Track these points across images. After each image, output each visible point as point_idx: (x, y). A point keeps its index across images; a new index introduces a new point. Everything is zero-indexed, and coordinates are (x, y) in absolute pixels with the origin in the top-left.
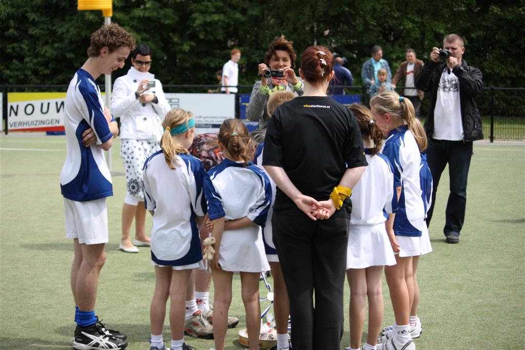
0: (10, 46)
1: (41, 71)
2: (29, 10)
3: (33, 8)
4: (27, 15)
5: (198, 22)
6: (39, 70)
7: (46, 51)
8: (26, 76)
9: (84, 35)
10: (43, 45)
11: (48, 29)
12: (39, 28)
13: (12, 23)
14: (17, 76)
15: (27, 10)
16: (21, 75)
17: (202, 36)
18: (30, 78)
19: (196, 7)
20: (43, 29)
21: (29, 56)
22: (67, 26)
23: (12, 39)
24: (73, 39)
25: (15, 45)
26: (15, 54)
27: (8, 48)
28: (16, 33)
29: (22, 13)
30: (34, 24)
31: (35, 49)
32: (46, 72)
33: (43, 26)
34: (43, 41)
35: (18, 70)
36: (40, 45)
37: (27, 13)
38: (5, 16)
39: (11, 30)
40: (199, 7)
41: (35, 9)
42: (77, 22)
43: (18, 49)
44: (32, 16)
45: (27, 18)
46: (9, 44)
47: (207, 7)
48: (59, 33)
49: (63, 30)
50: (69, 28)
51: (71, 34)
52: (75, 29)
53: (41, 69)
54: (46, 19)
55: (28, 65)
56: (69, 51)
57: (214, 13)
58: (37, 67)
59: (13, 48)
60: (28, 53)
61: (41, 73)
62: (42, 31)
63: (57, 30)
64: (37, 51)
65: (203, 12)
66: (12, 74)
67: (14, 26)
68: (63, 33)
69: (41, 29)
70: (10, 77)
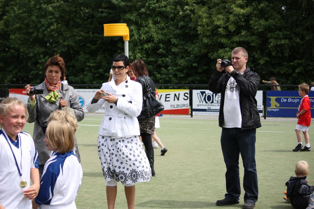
0: (161, 60)
1: (178, 75)
2: (172, 37)
3: (175, 36)
4: (171, 40)
5: (272, 44)
6: (177, 74)
7: (181, 62)
8: (170, 78)
9: (203, 52)
10: (181, 58)
11: (184, 49)
12: (178, 48)
13: (161, 45)
14: (165, 78)
15: (171, 37)
16: (167, 77)
17: (274, 54)
18: (172, 79)
19: (271, 35)
20: (181, 49)
21: (172, 66)
22: (193, 46)
23: (162, 55)
24: (197, 55)
25: (163, 59)
26: (164, 65)
27: (160, 61)
28: (164, 52)
29: (168, 39)
30: (175, 46)
31: (176, 61)
32: (182, 75)
33: (180, 47)
34: (181, 56)
35: (165, 74)
36: (179, 59)
37: (171, 39)
38: (157, 41)
39: (160, 50)
40: (273, 35)
41: (176, 36)
42: (199, 44)
43: (165, 61)
44: (174, 41)
45: (171, 42)
46: (160, 58)
47: (278, 35)
48: (189, 51)
49: (191, 49)
50: (194, 48)
51: (195, 51)
52: (198, 48)
53: (178, 73)
54: (183, 43)
55: (170, 71)
56: (195, 63)
57: (283, 39)
58: (176, 73)
59: (162, 61)
60: (171, 64)
61: (178, 76)
62: (179, 50)
63: (188, 49)
64: (176, 62)
65: (276, 39)
66: (161, 77)
67: (163, 47)
68: (190, 51)
69: (180, 49)
70: (161, 79)
